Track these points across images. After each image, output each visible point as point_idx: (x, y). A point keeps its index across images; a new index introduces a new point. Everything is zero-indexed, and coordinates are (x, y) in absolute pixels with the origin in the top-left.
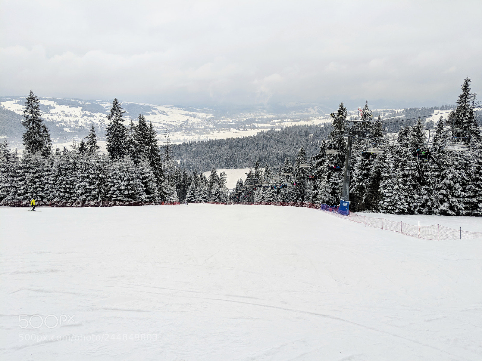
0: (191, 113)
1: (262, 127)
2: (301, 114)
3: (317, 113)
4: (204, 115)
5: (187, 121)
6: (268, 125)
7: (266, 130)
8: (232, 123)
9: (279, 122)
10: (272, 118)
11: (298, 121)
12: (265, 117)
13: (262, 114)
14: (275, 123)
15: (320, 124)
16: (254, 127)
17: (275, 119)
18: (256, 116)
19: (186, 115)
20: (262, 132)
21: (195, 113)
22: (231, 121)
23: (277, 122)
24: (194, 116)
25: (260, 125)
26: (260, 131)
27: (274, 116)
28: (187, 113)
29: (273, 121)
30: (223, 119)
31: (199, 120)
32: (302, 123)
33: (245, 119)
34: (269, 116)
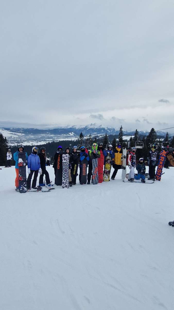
0: (13, 133)
1: (48, 141)
2: (66, 135)
3: (73, 135)
4: (20, 134)
5: (11, 137)
6: (51, 140)
8: (34, 138)
9: (56, 138)
10: (53, 137)
11: (65, 138)
12: (50, 136)
13: (48, 134)
14: (54, 139)
15: (74, 140)
16: (45, 140)
17: (54, 137)
18: (45, 135)
19: (11, 134)
20: (49, 143)
22: (33, 137)
24: (15, 134)
26: (48, 142)
28: (12, 133)
30: (30, 136)
31: (17, 136)
32: (67, 139)
33: (40, 137)
34: (52, 136)
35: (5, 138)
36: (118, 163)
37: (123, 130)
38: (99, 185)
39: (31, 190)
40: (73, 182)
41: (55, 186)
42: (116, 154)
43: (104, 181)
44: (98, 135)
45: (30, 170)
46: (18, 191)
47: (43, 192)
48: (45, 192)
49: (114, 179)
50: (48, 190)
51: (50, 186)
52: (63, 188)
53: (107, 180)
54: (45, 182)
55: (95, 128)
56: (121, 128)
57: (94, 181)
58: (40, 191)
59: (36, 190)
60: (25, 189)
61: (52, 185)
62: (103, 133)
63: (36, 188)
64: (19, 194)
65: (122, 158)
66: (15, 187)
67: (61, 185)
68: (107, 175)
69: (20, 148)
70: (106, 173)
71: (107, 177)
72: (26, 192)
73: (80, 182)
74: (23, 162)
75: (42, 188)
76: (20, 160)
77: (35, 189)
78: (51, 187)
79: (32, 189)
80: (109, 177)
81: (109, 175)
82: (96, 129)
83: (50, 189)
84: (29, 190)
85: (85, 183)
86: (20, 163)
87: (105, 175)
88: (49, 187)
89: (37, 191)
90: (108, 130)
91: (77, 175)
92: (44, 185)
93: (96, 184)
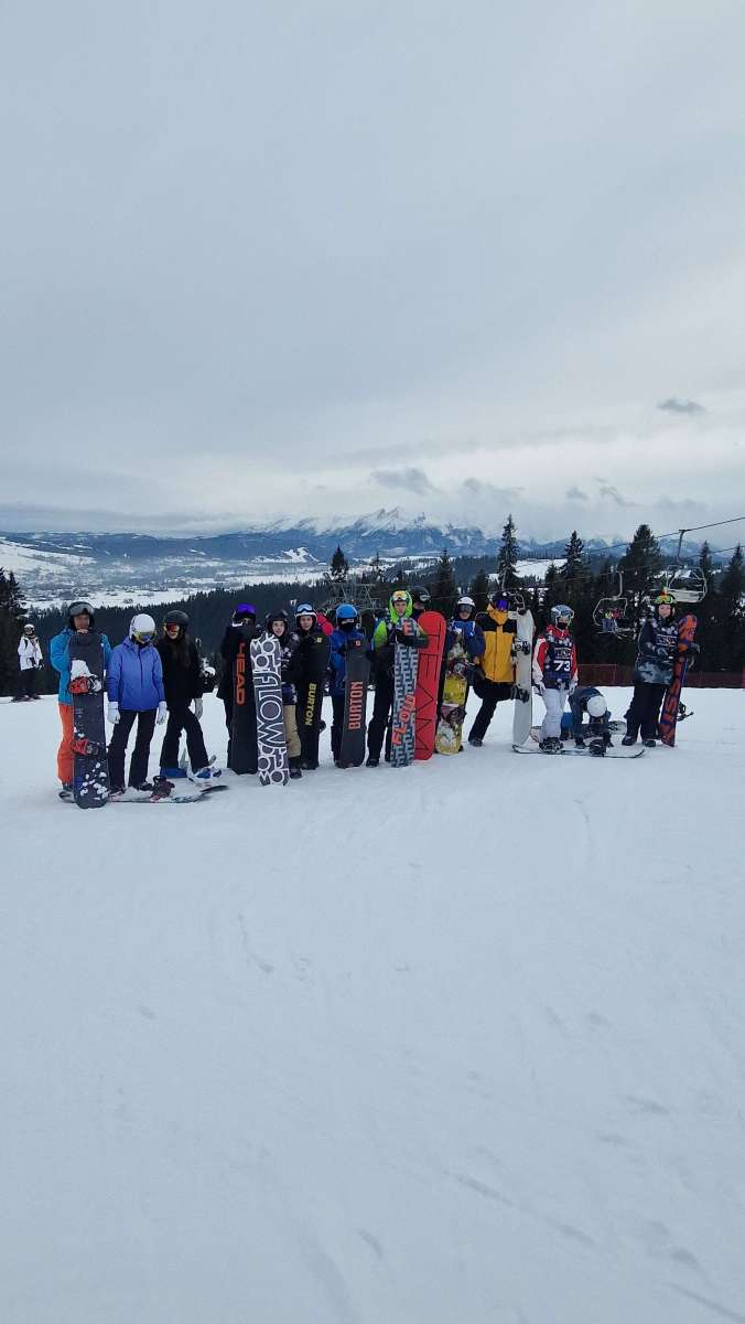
0: (46, 554)
1: (197, 586)
2: (273, 561)
3: (304, 561)
4: (74, 559)
5: (37, 571)
6: (211, 581)
7: (207, 591)
8: (135, 575)
9: (231, 576)
11: (266, 575)
12: (203, 565)
13: (199, 559)
14: (223, 577)
15: (310, 582)
16: (182, 585)
17: (221, 569)
18: (184, 562)
19: (36, 557)
20: (200, 595)
21: (55, 555)
22: (132, 571)
23: (228, 576)
24: (53, 561)
25: (195, 581)
26: (194, 592)
27: (222, 564)
28: (38, 553)
29: (221, 573)
30: (117, 567)
31: (63, 569)
32: (276, 579)
33: (162, 568)
34: (211, 564)
35: (12, 575)
36: (496, 672)
37: (515, 534)
38: (417, 767)
39: (124, 797)
40: (304, 760)
41: (230, 778)
42: (489, 636)
43: (436, 752)
44: (412, 558)
45: (120, 710)
46: (72, 798)
47: (177, 800)
48: (186, 801)
49: (480, 744)
50: (197, 792)
51: (208, 777)
52: (266, 783)
53: (448, 749)
54: (187, 758)
55: (398, 528)
56: (509, 528)
57: (397, 753)
58: (167, 799)
59: (150, 793)
60: (99, 792)
61: (218, 774)
62: (430, 547)
63: (148, 787)
64: (73, 810)
65: (513, 654)
66: (59, 785)
67: (254, 771)
68: (452, 727)
69: (79, 615)
70: (448, 719)
71: (450, 732)
72: (102, 803)
73: (337, 756)
74: (90, 675)
75: (173, 786)
76: (80, 668)
77: (144, 789)
78: (213, 781)
79: (132, 792)
80: (459, 735)
81: (460, 725)
82: (400, 532)
83: (208, 790)
84: (116, 796)
85: (357, 764)
86: (79, 678)
87: (443, 728)
88: (202, 780)
89: (152, 800)
90: (451, 538)
91: (323, 725)
92: (183, 774)
93: (405, 763)
